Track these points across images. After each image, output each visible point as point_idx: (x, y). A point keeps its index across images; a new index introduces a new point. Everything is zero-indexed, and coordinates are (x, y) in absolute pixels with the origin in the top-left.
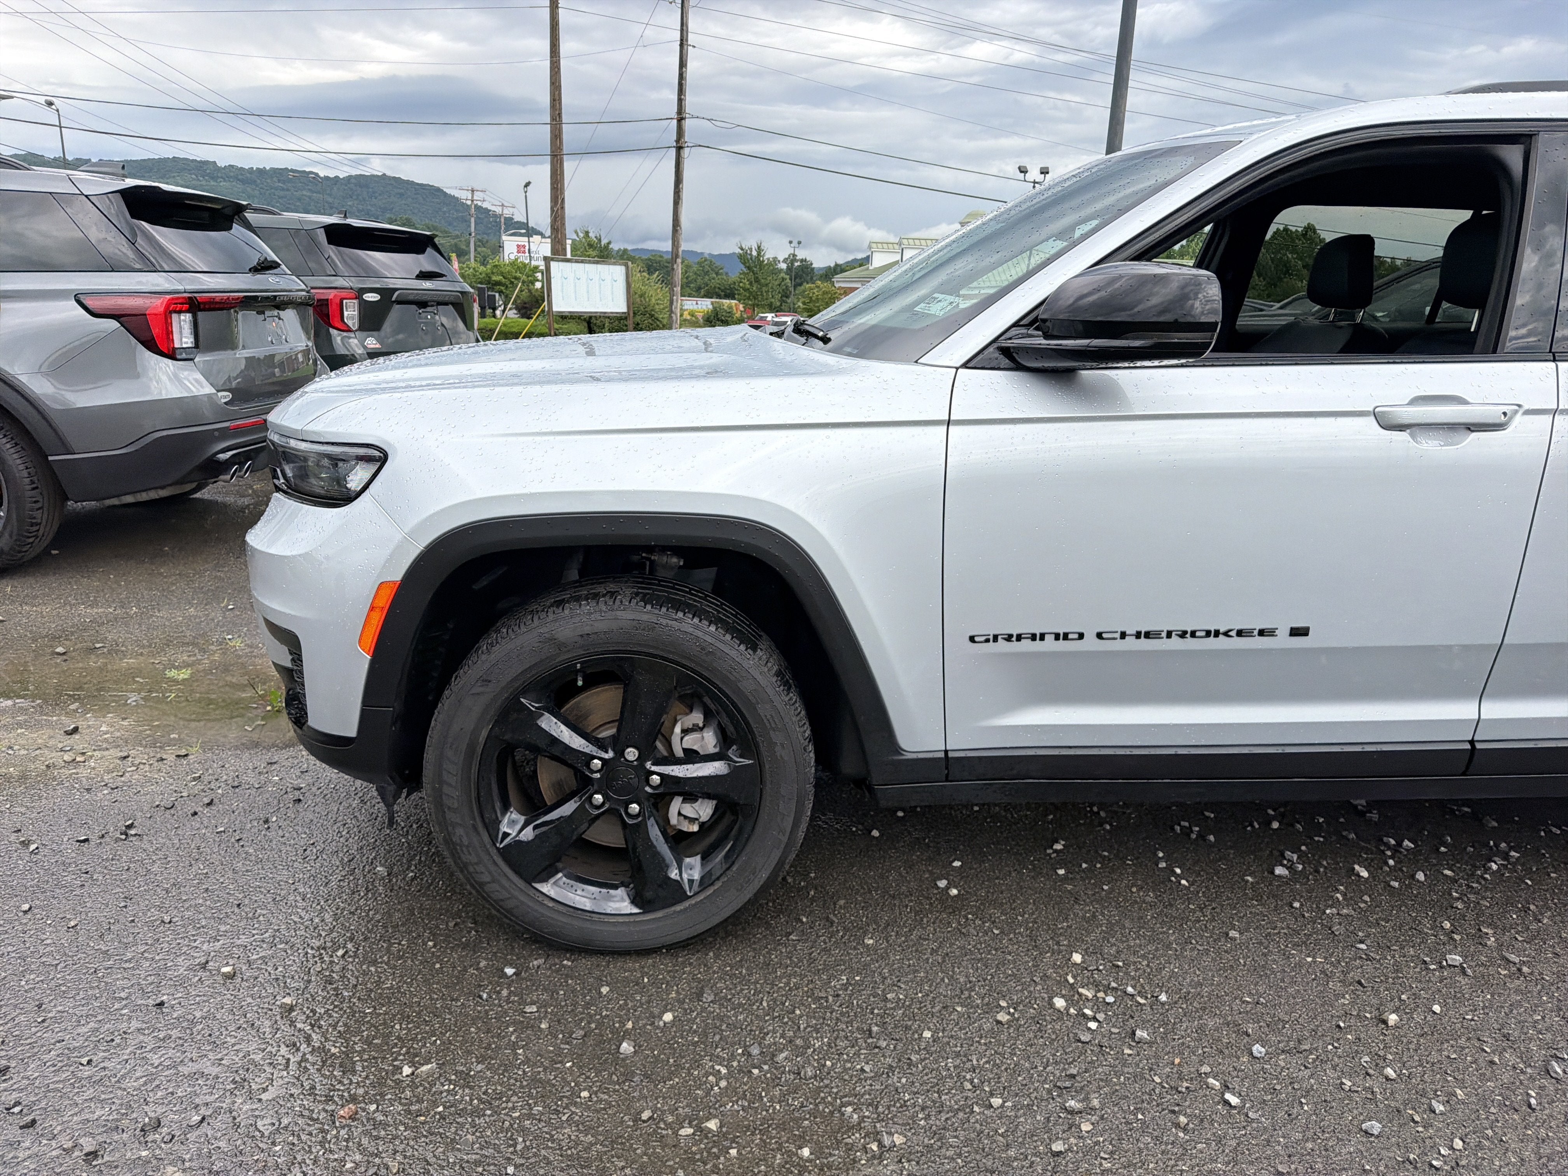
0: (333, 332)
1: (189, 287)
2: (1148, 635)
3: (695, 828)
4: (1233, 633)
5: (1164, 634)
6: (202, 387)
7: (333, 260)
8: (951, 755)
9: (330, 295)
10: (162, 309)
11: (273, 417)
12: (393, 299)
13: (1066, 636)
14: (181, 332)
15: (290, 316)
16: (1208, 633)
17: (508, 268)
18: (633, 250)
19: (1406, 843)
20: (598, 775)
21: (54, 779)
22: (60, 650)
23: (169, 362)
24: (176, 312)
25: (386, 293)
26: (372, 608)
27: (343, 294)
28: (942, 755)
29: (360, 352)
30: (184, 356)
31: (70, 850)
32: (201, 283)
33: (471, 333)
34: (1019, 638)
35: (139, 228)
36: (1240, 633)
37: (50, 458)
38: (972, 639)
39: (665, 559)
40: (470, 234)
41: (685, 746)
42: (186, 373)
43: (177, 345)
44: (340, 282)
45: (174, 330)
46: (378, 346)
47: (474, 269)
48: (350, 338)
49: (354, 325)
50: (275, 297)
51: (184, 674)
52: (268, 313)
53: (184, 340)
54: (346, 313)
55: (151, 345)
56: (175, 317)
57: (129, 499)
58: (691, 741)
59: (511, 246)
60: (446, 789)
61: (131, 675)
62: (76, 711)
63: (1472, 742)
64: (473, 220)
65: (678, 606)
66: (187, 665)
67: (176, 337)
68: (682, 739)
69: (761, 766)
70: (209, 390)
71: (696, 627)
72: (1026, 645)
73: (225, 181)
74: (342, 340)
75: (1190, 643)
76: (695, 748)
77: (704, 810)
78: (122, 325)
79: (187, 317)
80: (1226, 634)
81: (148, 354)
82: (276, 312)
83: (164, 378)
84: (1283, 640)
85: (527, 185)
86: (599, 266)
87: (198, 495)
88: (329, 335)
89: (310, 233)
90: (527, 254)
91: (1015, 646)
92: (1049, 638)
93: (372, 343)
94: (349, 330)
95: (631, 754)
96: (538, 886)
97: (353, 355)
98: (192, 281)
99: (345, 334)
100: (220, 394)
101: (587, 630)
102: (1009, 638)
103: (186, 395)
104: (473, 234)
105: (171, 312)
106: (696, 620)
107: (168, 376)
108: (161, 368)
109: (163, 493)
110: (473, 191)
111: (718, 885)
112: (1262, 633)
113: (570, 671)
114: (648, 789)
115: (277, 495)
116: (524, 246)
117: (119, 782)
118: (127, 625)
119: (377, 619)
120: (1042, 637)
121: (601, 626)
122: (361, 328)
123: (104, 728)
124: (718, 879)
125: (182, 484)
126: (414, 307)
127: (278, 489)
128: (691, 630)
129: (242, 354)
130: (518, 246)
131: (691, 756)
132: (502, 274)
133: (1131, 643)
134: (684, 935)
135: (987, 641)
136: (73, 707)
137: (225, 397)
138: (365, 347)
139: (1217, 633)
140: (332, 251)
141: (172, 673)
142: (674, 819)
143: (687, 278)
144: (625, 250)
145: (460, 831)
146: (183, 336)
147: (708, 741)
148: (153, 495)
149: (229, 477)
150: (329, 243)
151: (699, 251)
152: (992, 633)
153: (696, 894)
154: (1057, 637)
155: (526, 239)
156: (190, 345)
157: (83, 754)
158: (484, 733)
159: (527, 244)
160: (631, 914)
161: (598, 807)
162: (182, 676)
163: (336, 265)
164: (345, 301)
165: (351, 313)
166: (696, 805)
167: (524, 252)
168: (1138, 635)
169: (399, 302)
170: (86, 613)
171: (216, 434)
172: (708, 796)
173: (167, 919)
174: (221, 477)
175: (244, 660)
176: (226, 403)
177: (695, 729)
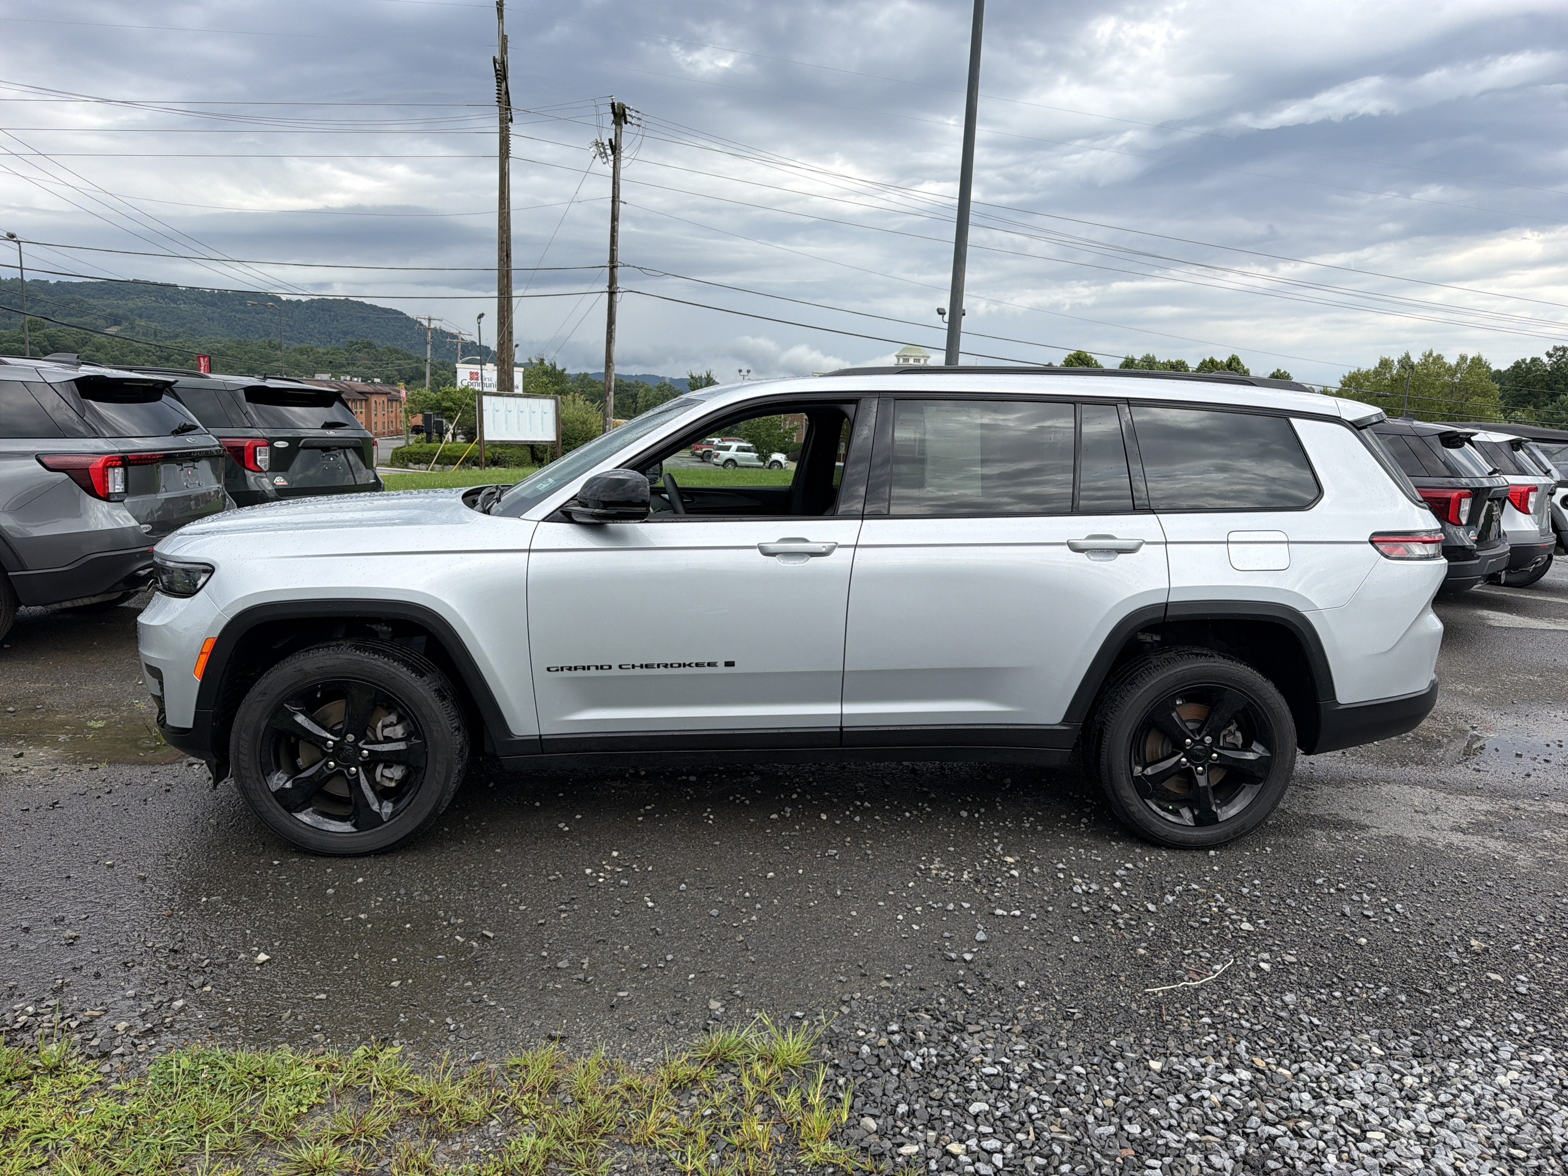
0: (248, 473)
1: (123, 449)
2: (647, 666)
3: (393, 784)
4: (693, 665)
5: (656, 666)
6: (129, 521)
7: (251, 416)
8: (543, 737)
9: (247, 442)
10: (101, 465)
11: (156, 548)
12: (300, 445)
13: (602, 668)
14: (114, 482)
15: (204, 465)
16: (680, 665)
17: (458, 395)
18: (596, 374)
19: (866, 804)
20: (331, 751)
21: (6, 780)
22: (11, 709)
23: (104, 503)
24: (111, 466)
25: (294, 441)
26: (202, 653)
27: (259, 442)
28: (538, 737)
29: (270, 488)
30: (116, 498)
31: (17, 815)
32: (133, 445)
33: (370, 471)
34: (576, 668)
35: (86, 404)
36: (697, 665)
37: (10, 574)
38: (548, 669)
39: (379, 627)
40: (426, 361)
41: (385, 734)
42: (117, 511)
43: (111, 491)
44: (255, 432)
45: (110, 480)
46: (285, 483)
47: (425, 395)
48: (262, 477)
49: (265, 466)
50: (190, 453)
51: (100, 724)
52: (184, 465)
53: (117, 487)
54: (259, 458)
55: (92, 491)
56: (110, 470)
57: (68, 604)
58: (388, 732)
59: (464, 373)
60: (241, 756)
61: (62, 724)
62: (22, 745)
63: (841, 728)
64: (429, 347)
65: (375, 651)
66: (103, 719)
67: (110, 485)
68: (382, 731)
69: (425, 742)
70: (134, 523)
71: (385, 663)
72: (580, 673)
73: (184, 303)
74: (255, 479)
75: (670, 671)
76: (391, 735)
77: (397, 773)
78: (70, 477)
79: (119, 472)
80: (690, 665)
81: (89, 498)
82: (191, 464)
83: (100, 515)
84: (721, 669)
85: (481, 316)
86: (530, 400)
87: (126, 604)
88: (244, 476)
89: (233, 393)
90: (480, 381)
91: (573, 673)
92: (593, 669)
93: (280, 481)
94: (261, 471)
95: (351, 738)
96: (294, 814)
97: (264, 491)
98: (124, 444)
99: (258, 474)
100: (142, 526)
101: (321, 665)
102: (570, 669)
103: (117, 527)
104: (429, 361)
105: (108, 467)
106: (386, 659)
107: (104, 514)
108: (98, 508)
109: (94, 600)
110: (430, 320)
111: (402, 814)
112: (709, 664)
113: (313, 690)
114: (361, 759)
115: (157, 593)
116: (477, 374)
117: (50, 782)
118: (61, 694)
119: (204, 658)
120: (589, 668)
121: (329, 663)
122: (271, 469)
123: (41, 754)
124: (402, 811)
125: (109, 593)
126: (319, 451)
127: (159, 590)
128: (382, 665)
129: (163, 496)
130: (471, 373)
131: (388, 740)
132: (452, 400)
133: (638, 671)
134: (381, 845)
135: (557, 670)
136: (20, 742)
137: (146, 528)
138: (274, 485)
139: (684, 665)
140: (249, 407)
141: (92, 724)
142: (378, 778)
143: (647, 401)
144: (586, 375)
145: (248, 781)
146: (116, 481)
147: (399, 731)
148: (87, 601)
149: (146, 588)
150: (247, 401)
151: (660, 376)
152: (560, 666)
153: (388, 821)
154: (597, 668)
155: (479, 367)
156: (121, 491)
157: (26, 768)
158: (263, 724)
159: (479, 371)
160: (351, 833)
161: (332, 769)
162: (99, 725)
163: (252, 418)
164: (258, 449)
165: (263, 458)
166: (392, 770)
167: (477, 379)
168: (642, 666)
169: (305, 447)
170: (29, 687)
171: (138, 556)
172: (399, 763)
173: (76, 843)
174: (140, 588)
175: (144, 716)
176: (147, 533)
177: (392, 725)
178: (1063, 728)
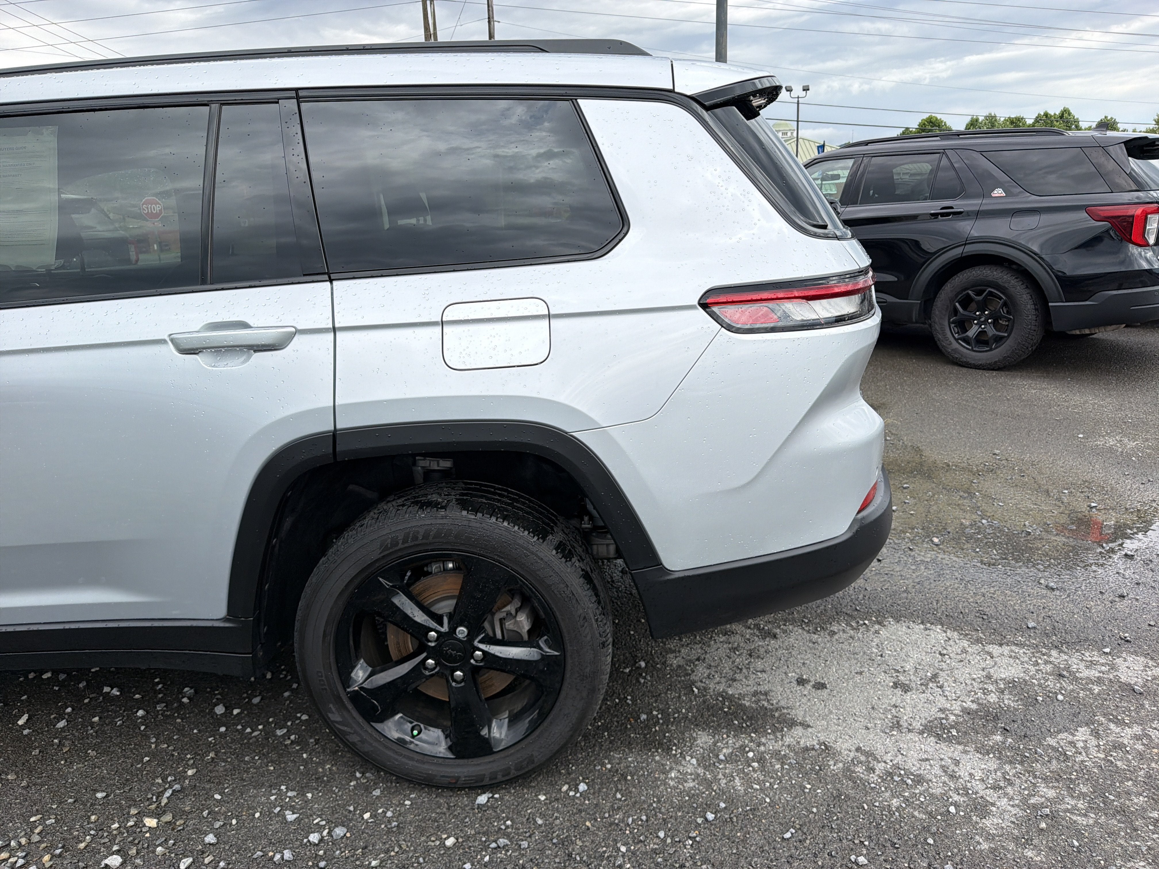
178: (227, 625)
